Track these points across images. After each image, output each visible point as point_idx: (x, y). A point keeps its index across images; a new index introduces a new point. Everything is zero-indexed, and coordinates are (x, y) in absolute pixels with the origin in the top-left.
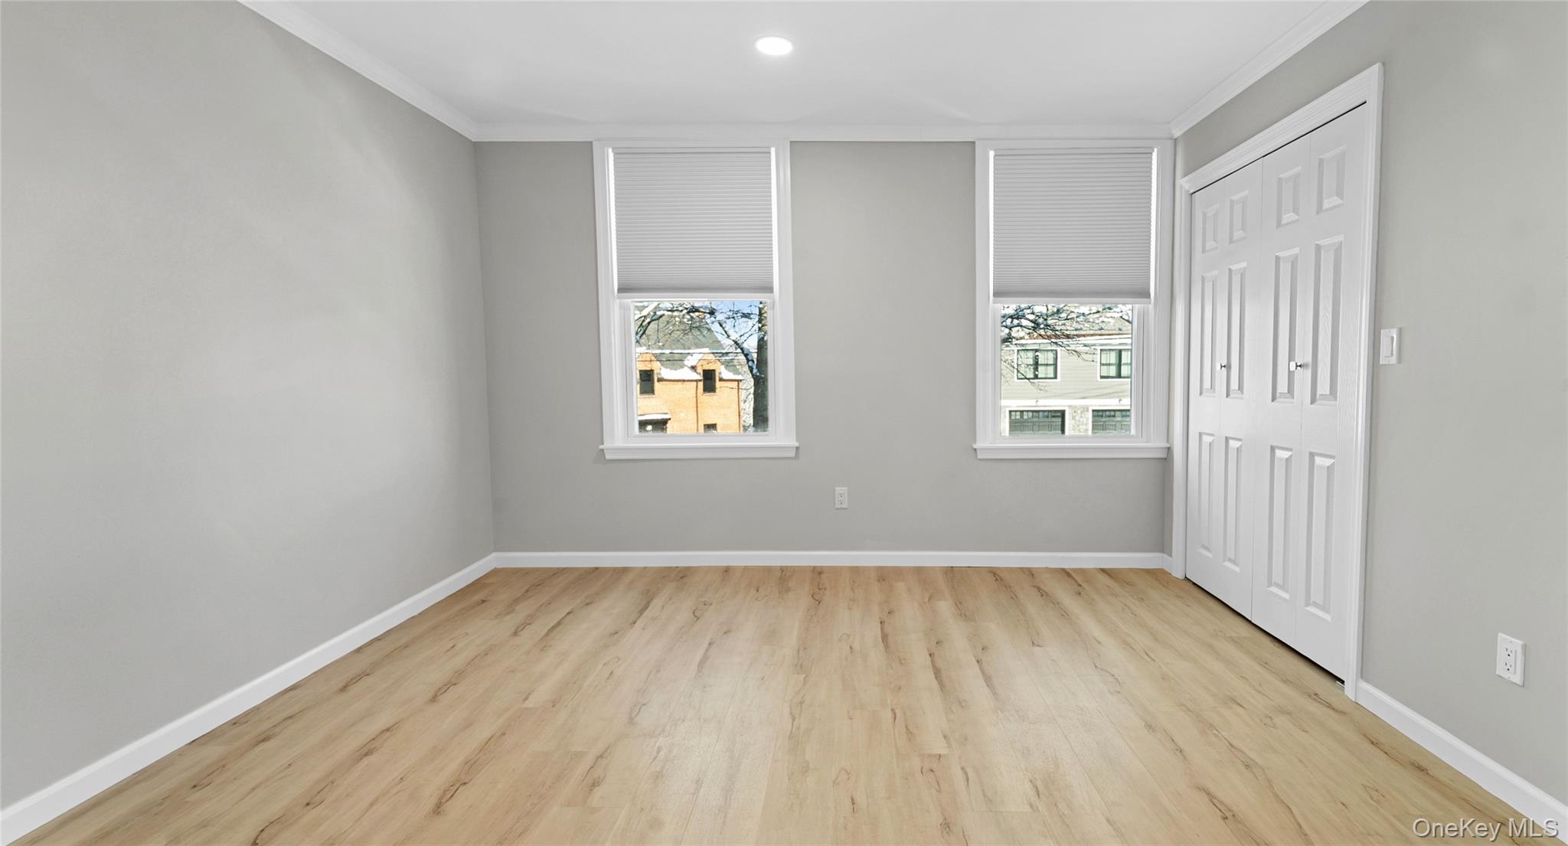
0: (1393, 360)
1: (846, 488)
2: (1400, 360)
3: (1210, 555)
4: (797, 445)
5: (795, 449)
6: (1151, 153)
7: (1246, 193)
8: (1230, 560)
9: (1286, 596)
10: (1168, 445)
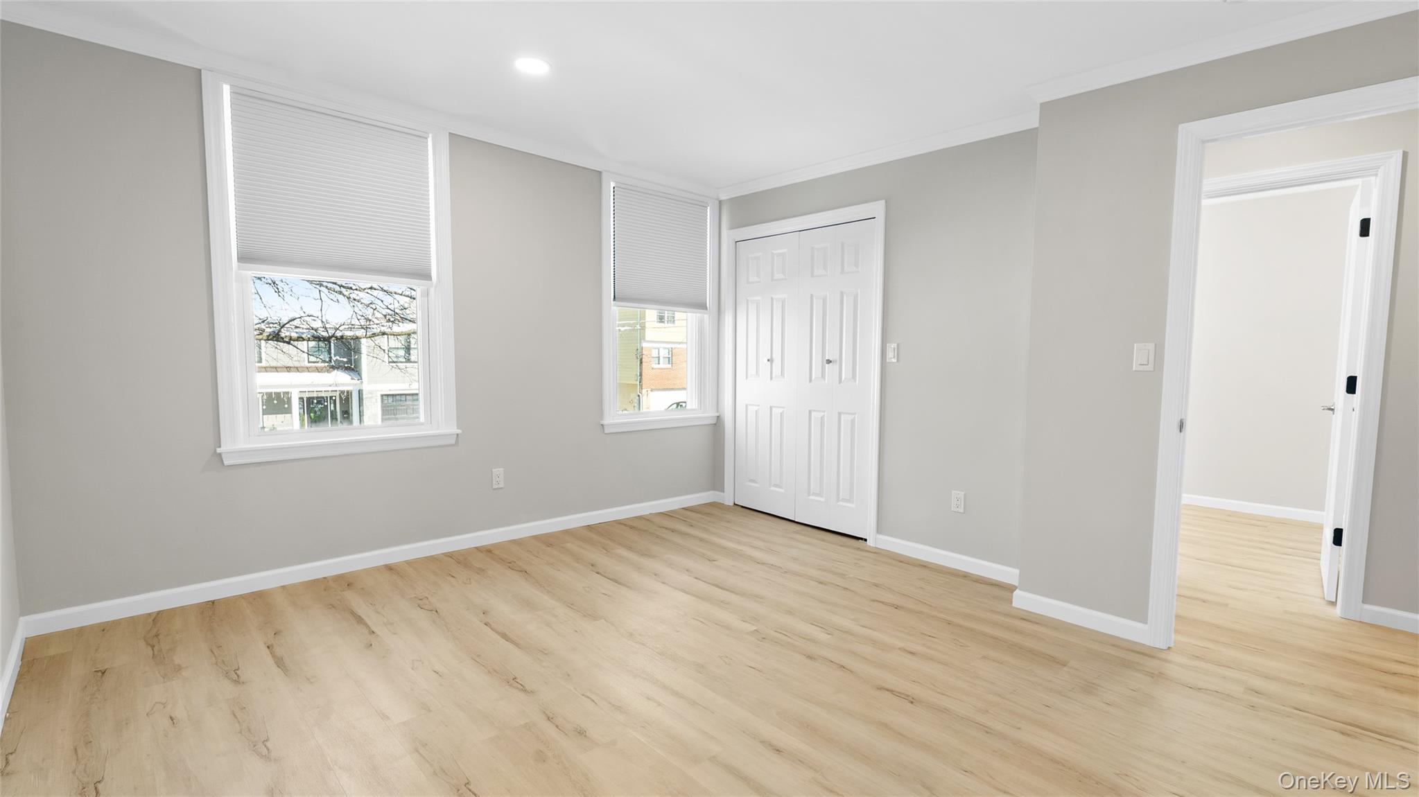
0: (894, 360)
1: (502, 469)
2: (898, 361)
3: (757, 485)
4: (459, 431)
5: (455, 436)
6: (707, 207)
7: (785, 250)
8: (775, 486)
9: (822, 499)
10: (718, 414)
